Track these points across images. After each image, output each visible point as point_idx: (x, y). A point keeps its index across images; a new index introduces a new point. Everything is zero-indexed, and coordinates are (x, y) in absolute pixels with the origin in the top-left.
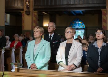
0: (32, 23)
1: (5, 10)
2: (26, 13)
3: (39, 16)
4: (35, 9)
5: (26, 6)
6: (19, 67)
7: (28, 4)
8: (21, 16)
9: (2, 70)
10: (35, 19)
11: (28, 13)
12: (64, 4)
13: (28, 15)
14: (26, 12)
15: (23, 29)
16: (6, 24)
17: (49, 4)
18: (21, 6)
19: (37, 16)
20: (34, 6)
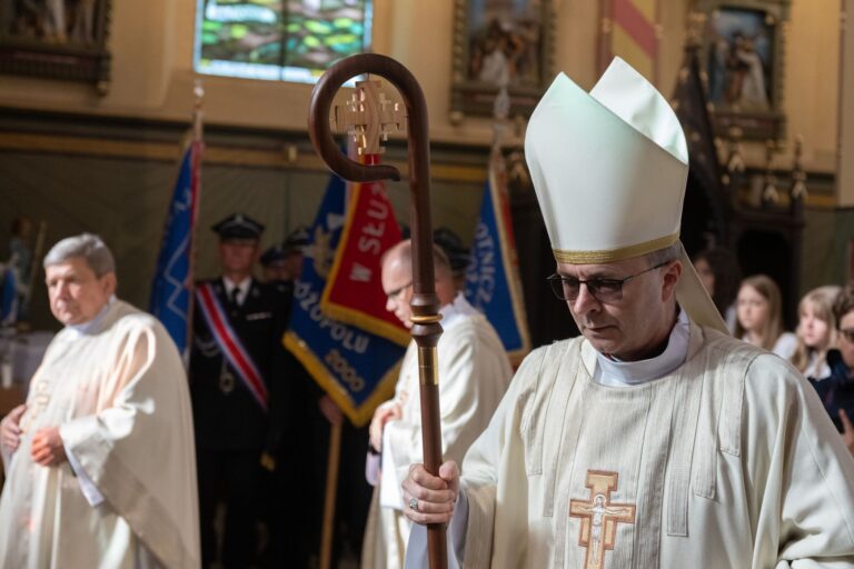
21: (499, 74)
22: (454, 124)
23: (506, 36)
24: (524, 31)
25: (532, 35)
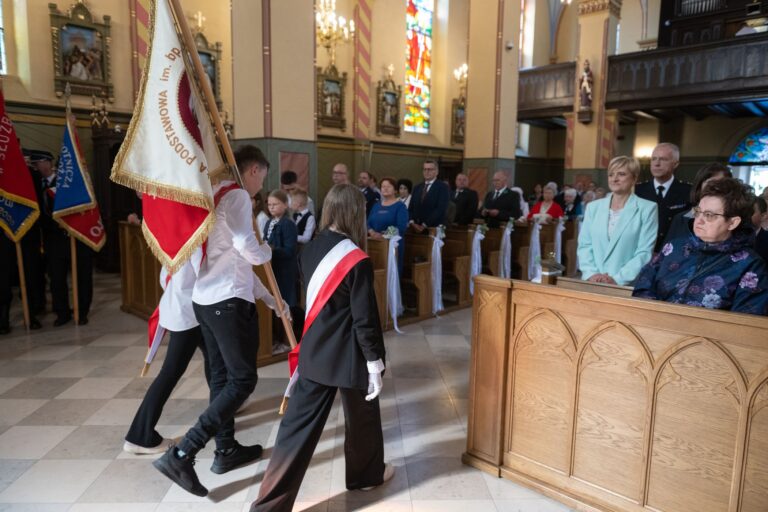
0: (598, 148)
1: (519, 113)
2: (579, 118)
3: (621, 124)
4: (608, 105)
5: (581, 95)
6: (552, 273)
7: (589, 90)
8: (563, 129)
9: (502, 275)
10: (607, 134)
11: (587, 118)
12: (719, 78)
13: (586, 123)
14: (581, 114)
15: (567, 167)
16: (519, 153)
17: (662, 84)
18: (566, 97)
19: (617, 124)
20: (608, 92)
21: (81, 74)
22: (59, 97)
23: (84, 55)
24: (92, 53)
25: (97, 56)
